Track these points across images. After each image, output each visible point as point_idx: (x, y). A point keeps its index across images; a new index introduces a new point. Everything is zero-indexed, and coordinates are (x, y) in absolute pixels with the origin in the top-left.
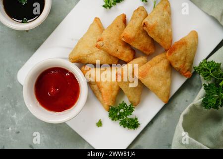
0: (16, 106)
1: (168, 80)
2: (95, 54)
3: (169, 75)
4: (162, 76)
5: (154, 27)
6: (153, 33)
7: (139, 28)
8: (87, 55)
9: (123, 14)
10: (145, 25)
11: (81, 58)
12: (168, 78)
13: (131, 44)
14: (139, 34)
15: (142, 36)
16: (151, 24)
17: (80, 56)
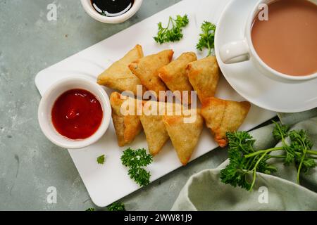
0: (21, 108)
1: (195, 140)
2: (127, 80)
3: (198, 134)
4: (190, 132)
5: (197, 73)
6: (194, 79)
7: (181, 70)
8: (118, 79)
9: (172, 50)
10: (188, 68)
11: (110, 81)
12: (195, 136)
13: (167, 83)
14: (179, 76)
15: (182, 79)
16: (195, 69)
17: (110, 79)
